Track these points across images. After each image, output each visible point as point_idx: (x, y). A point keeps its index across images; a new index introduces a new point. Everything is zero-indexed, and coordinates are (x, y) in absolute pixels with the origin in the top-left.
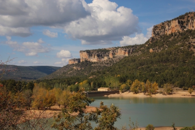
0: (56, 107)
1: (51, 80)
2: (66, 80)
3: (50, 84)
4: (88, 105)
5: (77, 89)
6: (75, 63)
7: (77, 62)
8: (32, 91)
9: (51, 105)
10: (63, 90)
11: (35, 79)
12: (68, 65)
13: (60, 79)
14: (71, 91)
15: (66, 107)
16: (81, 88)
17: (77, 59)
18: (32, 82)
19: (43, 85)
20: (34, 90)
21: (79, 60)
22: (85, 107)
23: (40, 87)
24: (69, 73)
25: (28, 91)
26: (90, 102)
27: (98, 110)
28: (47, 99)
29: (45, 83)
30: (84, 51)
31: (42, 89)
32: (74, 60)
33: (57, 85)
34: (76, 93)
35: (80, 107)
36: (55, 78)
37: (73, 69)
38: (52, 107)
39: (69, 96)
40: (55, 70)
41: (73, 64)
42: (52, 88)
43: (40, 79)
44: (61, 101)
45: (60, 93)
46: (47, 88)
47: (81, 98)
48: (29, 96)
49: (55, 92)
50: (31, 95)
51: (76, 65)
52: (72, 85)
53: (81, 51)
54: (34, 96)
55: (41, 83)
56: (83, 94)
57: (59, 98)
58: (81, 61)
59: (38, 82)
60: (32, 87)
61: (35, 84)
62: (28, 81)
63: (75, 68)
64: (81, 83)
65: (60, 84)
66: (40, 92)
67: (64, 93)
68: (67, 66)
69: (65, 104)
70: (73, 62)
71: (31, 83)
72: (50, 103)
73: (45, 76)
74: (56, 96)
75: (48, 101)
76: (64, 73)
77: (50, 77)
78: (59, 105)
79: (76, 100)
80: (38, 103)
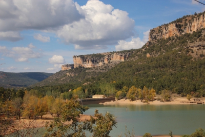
0: (49, 116)
1: (42, 87)
2: (59, 87)
3: (42, 92)
4: (82, 113)
5: (71, 97)
6: (68, 69)
7: (70, 68)
8: (23, 99)
9: (43, 114)
10: (56, 97)
11: (26, 86)
12: (61, 71)
13: (52, 86)
14: (65, 99)
15: (58, 115)
16: (75, 95)
17: (70, 65)
18: (23, 89)
19: (34, 92)
20: (25, 98)
21: (72, 66)
22: (79, 116)
23: (31, 95)
24: (62, 79)
25: (18, 99)
26: (84, 110)
27: (92, 118)
28: (38, 108)
29: (36, 91)
30: (78, 57)
31: (33, 97)
32: (68, 66)
33: (49, 92)
34: (69, 101)
35: (73, 115)
36: (47, 85)
37: (66, 75)
38: (44, 116)
39: (62, 104)
40: (47, 77)
41: (66, 70)
42: (44, 96)
43: (31, 86)
44: (54, 109)
45: (53, 101)
46: (38, 96)
47: (74, 106)
48: (20, 104)
49: (47, 100)
50: (21, 103)
51: (70, 71)
52: (65, 93)
53: (75, 57)
54: (24, 105)
55: (32, 90)
56: (77, 101)
57: (51, 107)
58: (75, 67)
59: (29, 89)
60: (22, 94)
61: (26, 92)
62: (18, 89)
63: (68, 74)
64: (75, 90)
65: (53, 91)
66: (31, 100)
67: (57, 101)
68: (60, 73)
69: (57, 112)
70: (66, 68)
71: (21, 91)
72: (42, 111)
73: (36, 83)
74: (48, 104)
75: (40, 109)
76: (57, 80)
77: (42, 84)
78: (52, 114)
79: (69, 108)
80: (29, 112)
